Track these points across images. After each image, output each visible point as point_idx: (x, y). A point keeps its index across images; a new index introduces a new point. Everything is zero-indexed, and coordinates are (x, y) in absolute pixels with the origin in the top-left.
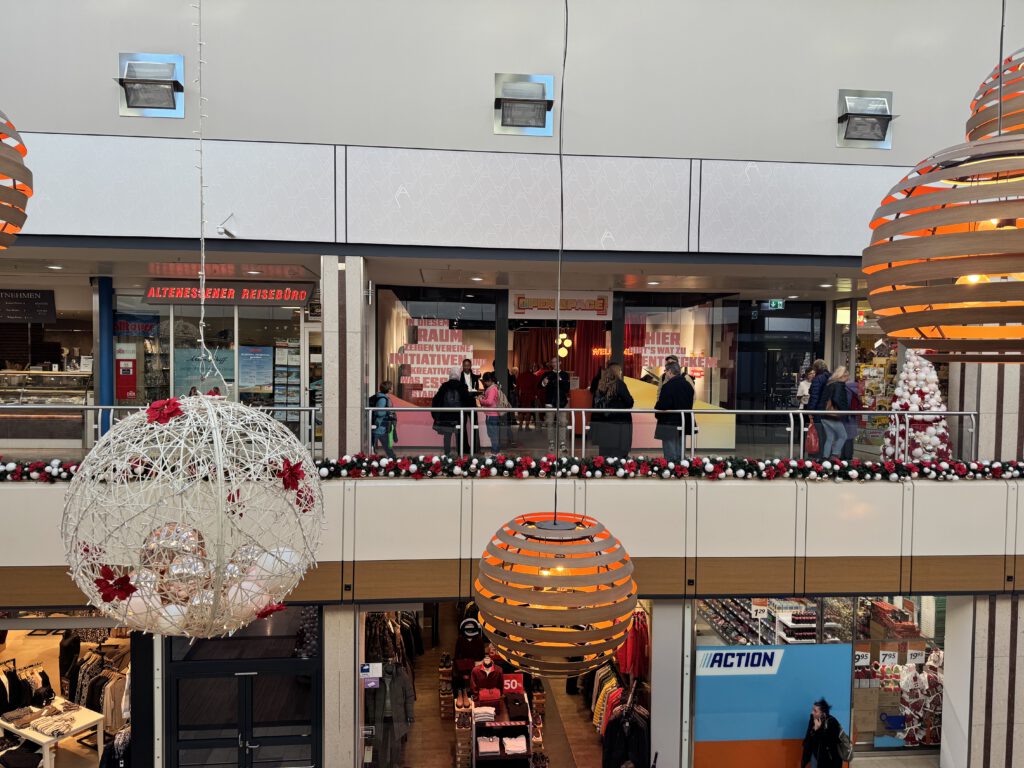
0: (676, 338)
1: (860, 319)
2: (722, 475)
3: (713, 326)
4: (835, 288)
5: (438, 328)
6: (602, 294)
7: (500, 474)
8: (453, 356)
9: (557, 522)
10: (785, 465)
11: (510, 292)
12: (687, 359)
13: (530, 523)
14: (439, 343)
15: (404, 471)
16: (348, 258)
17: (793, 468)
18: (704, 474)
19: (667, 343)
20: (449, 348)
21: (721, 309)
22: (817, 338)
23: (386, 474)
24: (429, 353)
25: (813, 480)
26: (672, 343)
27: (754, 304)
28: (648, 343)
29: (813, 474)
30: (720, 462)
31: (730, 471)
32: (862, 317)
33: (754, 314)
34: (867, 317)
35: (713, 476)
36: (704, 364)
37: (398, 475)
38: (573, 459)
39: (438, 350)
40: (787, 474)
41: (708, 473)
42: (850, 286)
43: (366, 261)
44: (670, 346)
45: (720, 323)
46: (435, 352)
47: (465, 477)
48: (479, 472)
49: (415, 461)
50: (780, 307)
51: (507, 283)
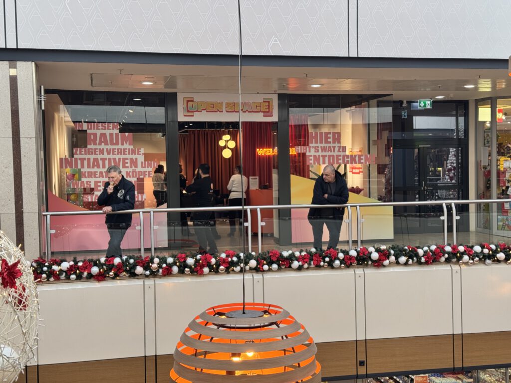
0: (337, 137)
1: (500, 116)
2: (386, 262)
3: (369, 124)
4: (476, 88)
5: (107, 132)
6: (267, 96)
7: (181, 272)
8: (124, 159)
9: (245, 311)
10: (440, 251)
11: (178, 95)
12: (348, 156)
13: (220, 314)
14: (110, 147)
15: (85, 274)
16: (19, 64)
17: (448, 253)
18: (370, 263)
19: (330, 142)
20: (120, 152)
21: (375, 109)
22: (462, 135)
23: (68, 278)
24: (99, 157)
25: (466, 263)
26: (334, 142)
27: (405, 105)
28: (312, 143)
29: (466, 258)
30: (384, 250)
31: (393, 258)
32: (501, 114)
33: (405, 113)
34: (505, 114)
35: (378, 264)
36: (363, 161)
37: (79, 278)
38: (250, 254)
39: (109, 153)
40: (443, 259)
41: (374, 262)
42: (490, 86)
43: (37, 66)
44: (332, 145)
45: (376, 122)
46: (106, 156)
47: (147, 276)
48: (161, 271)
49: (96, 263)
50: (429, 107)
51: (175, 87)
